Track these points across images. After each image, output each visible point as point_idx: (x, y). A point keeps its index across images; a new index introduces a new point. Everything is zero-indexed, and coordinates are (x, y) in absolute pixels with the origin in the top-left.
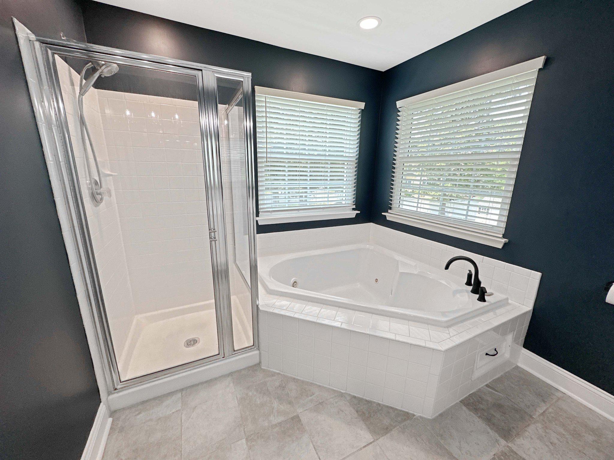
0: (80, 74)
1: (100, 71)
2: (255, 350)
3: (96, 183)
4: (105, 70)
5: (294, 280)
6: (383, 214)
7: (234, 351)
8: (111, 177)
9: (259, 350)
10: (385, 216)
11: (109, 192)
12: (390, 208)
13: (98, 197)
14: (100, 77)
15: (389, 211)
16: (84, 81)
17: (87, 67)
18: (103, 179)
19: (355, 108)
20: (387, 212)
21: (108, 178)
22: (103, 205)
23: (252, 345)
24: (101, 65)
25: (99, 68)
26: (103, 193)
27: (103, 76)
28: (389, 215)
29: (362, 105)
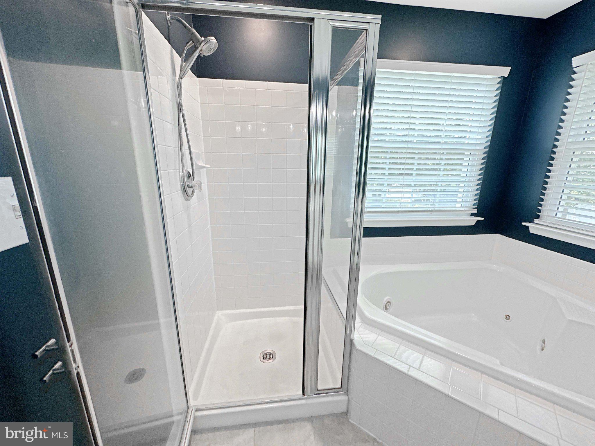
0: (181, 57)
1: (200, 49)
2: (343, 395)
3: (189, 176)
4: (205, 48)
5: (388, 299)
6: (523, 224)
7: (317, 390)
8: (205, 169)
9: (348, 395)
10: (527, 227)
11: (200, 185)
12: (538, 217)
13: (190, 191)
14: (199, 56)
15: (536, 221)
16: (184, 63)
17: (188, 46)
18: (195, 172)
19: (491, 77)
20: (532, 221)
21: (202, 170)
22: (194, 198)
23: (340, 386)
24: (201, 41)
25: (198, 46)
26: (195, 186)
27: (202, 56)
28: (534, 226)
29: (505, 71)
